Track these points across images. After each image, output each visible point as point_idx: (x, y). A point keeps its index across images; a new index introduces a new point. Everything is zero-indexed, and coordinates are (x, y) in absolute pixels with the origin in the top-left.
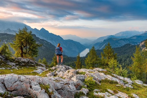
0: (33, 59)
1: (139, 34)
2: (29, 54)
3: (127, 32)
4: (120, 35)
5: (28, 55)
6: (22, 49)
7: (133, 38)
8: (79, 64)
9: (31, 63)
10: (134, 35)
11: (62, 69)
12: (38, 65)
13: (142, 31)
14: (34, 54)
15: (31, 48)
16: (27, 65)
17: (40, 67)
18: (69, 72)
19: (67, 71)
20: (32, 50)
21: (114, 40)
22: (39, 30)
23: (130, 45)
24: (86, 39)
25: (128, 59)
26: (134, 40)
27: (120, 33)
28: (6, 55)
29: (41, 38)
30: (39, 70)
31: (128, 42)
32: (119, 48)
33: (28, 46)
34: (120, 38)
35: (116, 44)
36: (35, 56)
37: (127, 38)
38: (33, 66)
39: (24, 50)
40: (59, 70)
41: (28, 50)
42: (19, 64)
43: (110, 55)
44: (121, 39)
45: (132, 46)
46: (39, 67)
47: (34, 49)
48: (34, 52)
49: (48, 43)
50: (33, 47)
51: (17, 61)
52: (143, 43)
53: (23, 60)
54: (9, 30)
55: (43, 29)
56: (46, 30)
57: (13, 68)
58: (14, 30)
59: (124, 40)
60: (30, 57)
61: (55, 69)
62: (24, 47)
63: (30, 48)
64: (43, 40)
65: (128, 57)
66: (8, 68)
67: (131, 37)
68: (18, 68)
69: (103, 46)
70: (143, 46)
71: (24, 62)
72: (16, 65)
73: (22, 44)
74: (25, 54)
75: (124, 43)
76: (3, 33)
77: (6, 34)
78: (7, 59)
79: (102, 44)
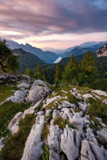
1: (96, 44)
3: (88, 43)
9: (12, 78)
16: (6, 82)
21: (79, 49)
22: (25, 44)
24: (59, 50)
26: (93, 48)
29: (27, 51)
32: (82, 55)
34: (83, 48)
37: (87, 47)
38: (13, 82)
49: (32, 55)
52: (98, 51)
55: (27, 44)
56: (30, 44)
59: (86, 49)
64: (29, 53)
67: (91, 47)
70: (98, 53)
71: (2, 79)
75: (85, 51)
79: (70, 53)
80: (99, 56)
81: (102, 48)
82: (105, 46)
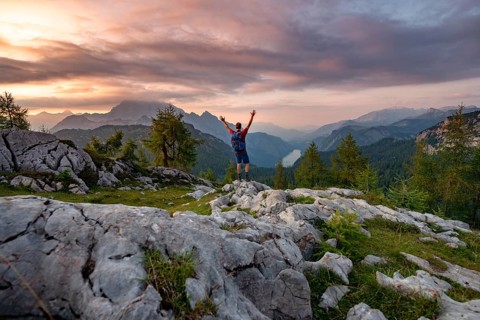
0: (188, 171)
1: (414, 116)
2: (180, 161)
3: (385, 112)
4: (370, 119)
5: (178, 163)
6: (165, 151)
7: (401, 125)
8: (280, 181)
9: (183, 178)
10: (403, 118)
11: (247, 190)
12: (196, 182)
13: (422, 109)
14: (188, 160)
15: (183, 148)
16: (175, 182)
17: (202, 187)
18: (265, 196)
19: (260, 194)
20: (186, 153)
21: (356, 129)
22: (200, 115)
23: (392, 139)
24: (292, 130)
25: (388, 171)
26: (403, 128)
28: (136, 162)
29: (203, 131)
30: (198, 193)
31: (388, 135)
32: (367, 147)
33: (177, 145)
34: (370, 126)
36: (191, 163)
37: (385, 125)
38: (186, 184)
39: (170, 153)
40: (239, 191)
41: (177, 152)
42: (160, 180)
43: (352, 159)
44: (372, 128)
45: (398, 143)
46: (198, 187)
47: (188, 151)
48: (188, 155)
49: (216, 140)
50: (187, 147)
51: (155, 175)
52: (424, 136)
53: (167, 172)
54: (145, 117)
55: (206, 114)
56: (213, 114)
57: (146, 187)
59: (380, 129)
60: (181, 167)
61: (232, 189)
62: (170, 146)
63: (179, 149)
64: (208, 135)
65: (388, 167)
66: (138, 188)
67: (396, 123)
68: (157, 188)
69: (331, 145)
71: (169, 176)
72: (154, 182)
73: (165, 139)
74: (172, 159)
75: (377, 137)
78: (136, 169)
79: (328, 139)
80: (431, 150)
81: (435, 128)
82: (447, 122)
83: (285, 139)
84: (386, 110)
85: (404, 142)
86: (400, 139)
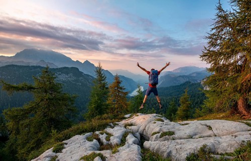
3: (186, 68)
4: (179, 71)
7: (193, 75)
10: (194, 72)
21: (173, 76)
23: (190, 82)
26: (194, 77)
27: (179, 68)
29: (85, 72)
31: (188, 80)
32: (178, 86)
34: (179, 75)
35: (175, 81)
37: (186, 75)
44: (180, 76)
45: (193, 84)
54: (43, 61)
55: (87, 62)
58: (49, 62)
59: (183, 77)
64: (88, 75)
67: (191, 74)
75: (183, 81)
76: (35, 65)
77: (39, 67)
83: (135, 80)
84: (186, 67)
85: (195, 84)
86: (193, 82)
